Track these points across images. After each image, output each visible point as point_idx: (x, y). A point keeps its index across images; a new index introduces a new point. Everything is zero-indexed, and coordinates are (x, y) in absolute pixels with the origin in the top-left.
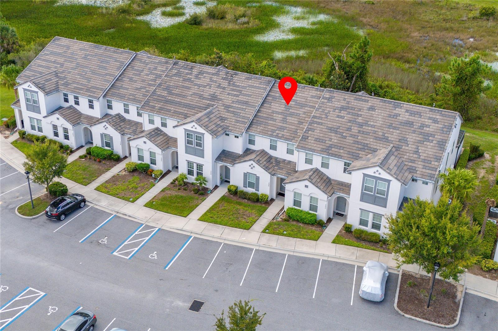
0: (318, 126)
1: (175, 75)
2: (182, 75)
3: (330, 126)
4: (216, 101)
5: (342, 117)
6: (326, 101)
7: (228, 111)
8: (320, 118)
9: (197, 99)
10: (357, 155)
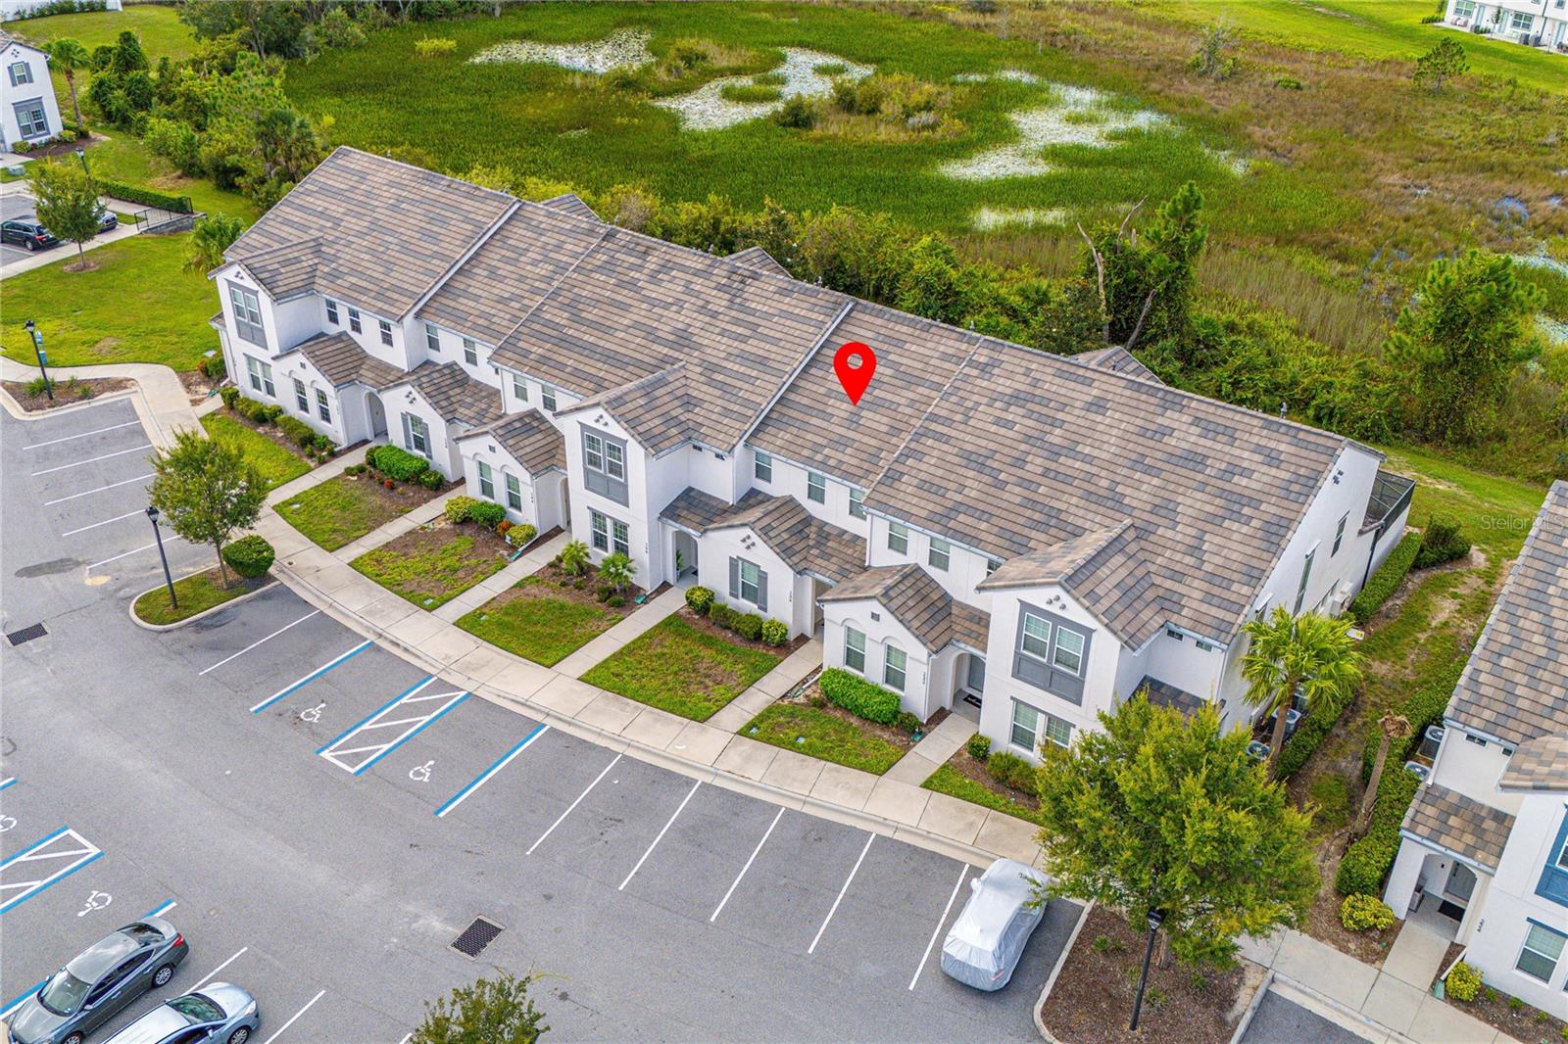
0: (937, 444)
1: (600, 269)
2: (619, 269)
3: (969, 447)
4: (686, 350)
5: (1009, 425)
6: (975, 372)
7: (711, 381)
8: (948, 422)
9: (638, 340)
10: (1024, 541)
